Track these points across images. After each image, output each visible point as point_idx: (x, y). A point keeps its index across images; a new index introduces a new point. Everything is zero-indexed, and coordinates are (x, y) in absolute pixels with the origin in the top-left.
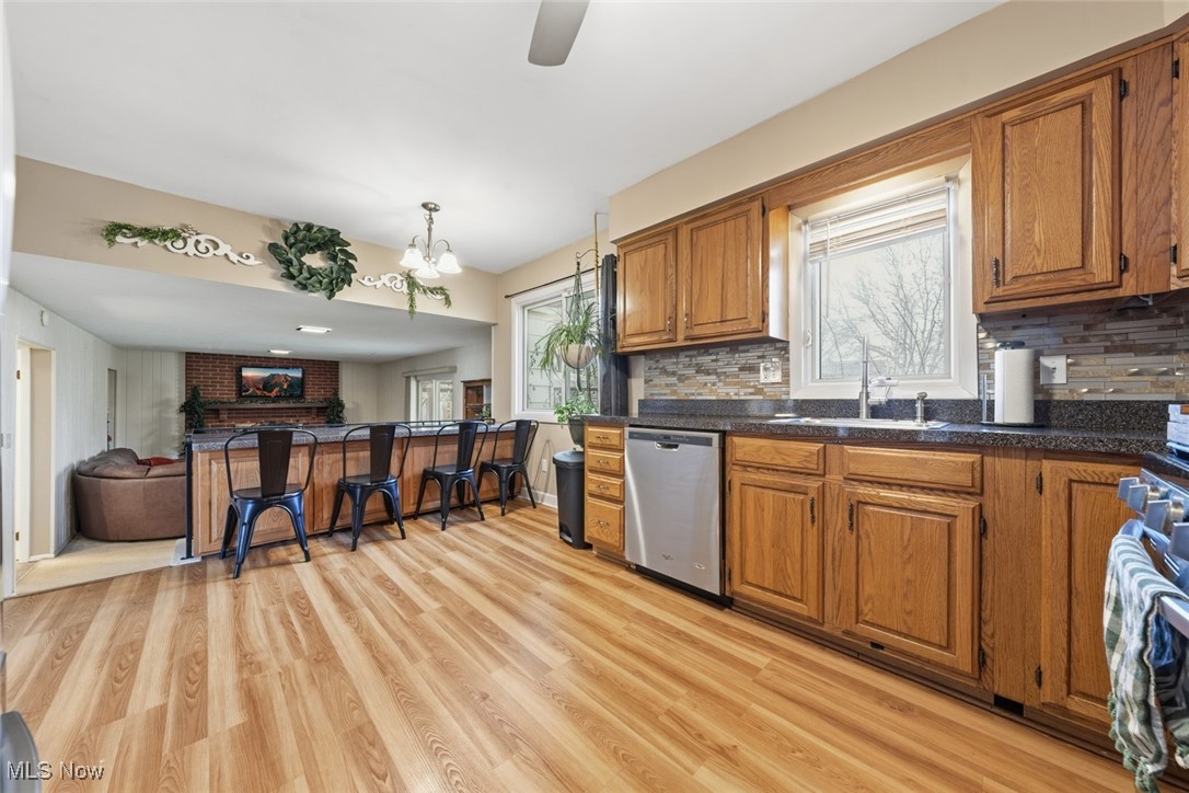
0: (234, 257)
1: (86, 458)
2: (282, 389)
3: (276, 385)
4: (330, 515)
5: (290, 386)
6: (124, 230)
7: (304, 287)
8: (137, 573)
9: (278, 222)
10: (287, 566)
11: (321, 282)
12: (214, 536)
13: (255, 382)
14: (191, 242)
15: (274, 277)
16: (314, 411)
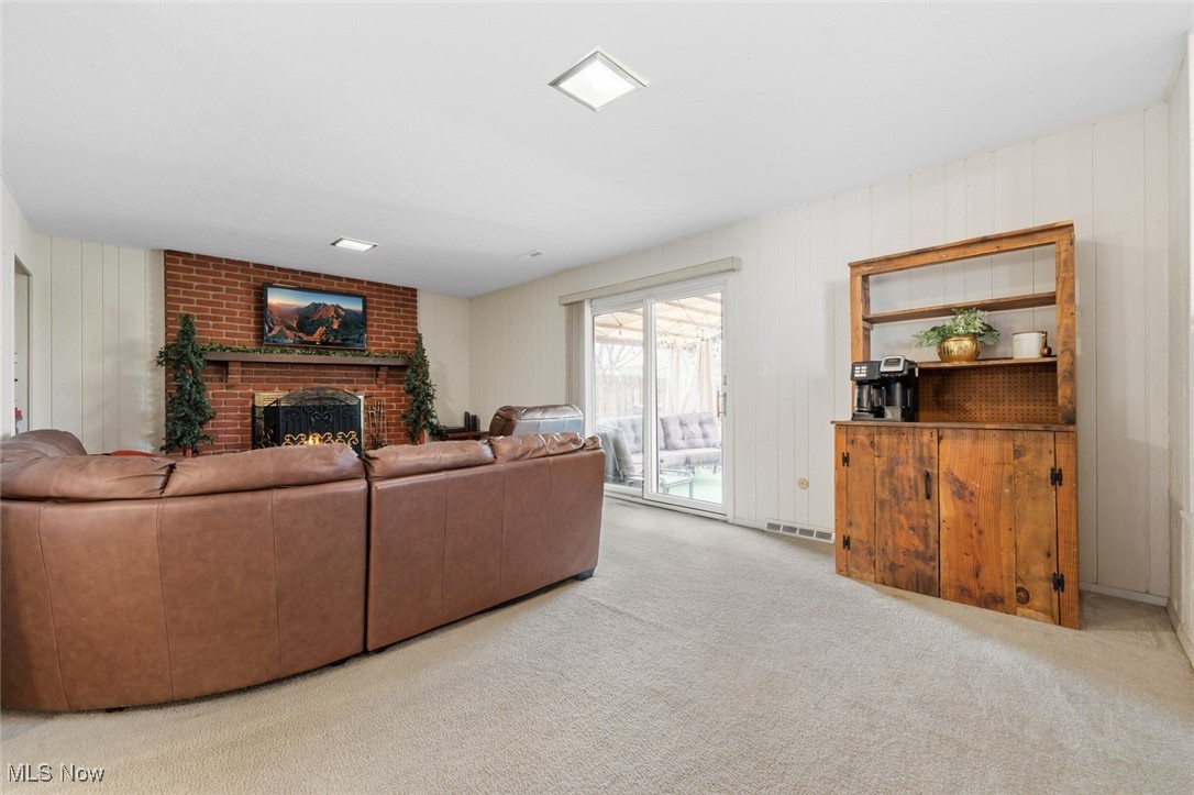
2: (330, 330)
3: (320, 322)
5: (344, 324)
13: (284, 315)
16: (383, 373)
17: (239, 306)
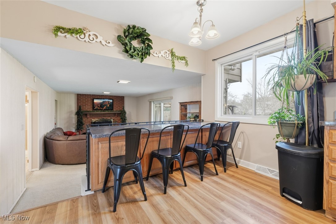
0: (104, 43)
1: (49, 132)
3: (105, 105)
4: (147, 169)
6: (61, 30)
7: (132, 56)
8: (67, 200)
9: (120, 26)
10: (136, 203)
11: (138, 54)
12: (100, 181)
13: (98, 104)
14: (87, 35)
15: (119, 52)
16: (116, 115)
17: (89, 103)
